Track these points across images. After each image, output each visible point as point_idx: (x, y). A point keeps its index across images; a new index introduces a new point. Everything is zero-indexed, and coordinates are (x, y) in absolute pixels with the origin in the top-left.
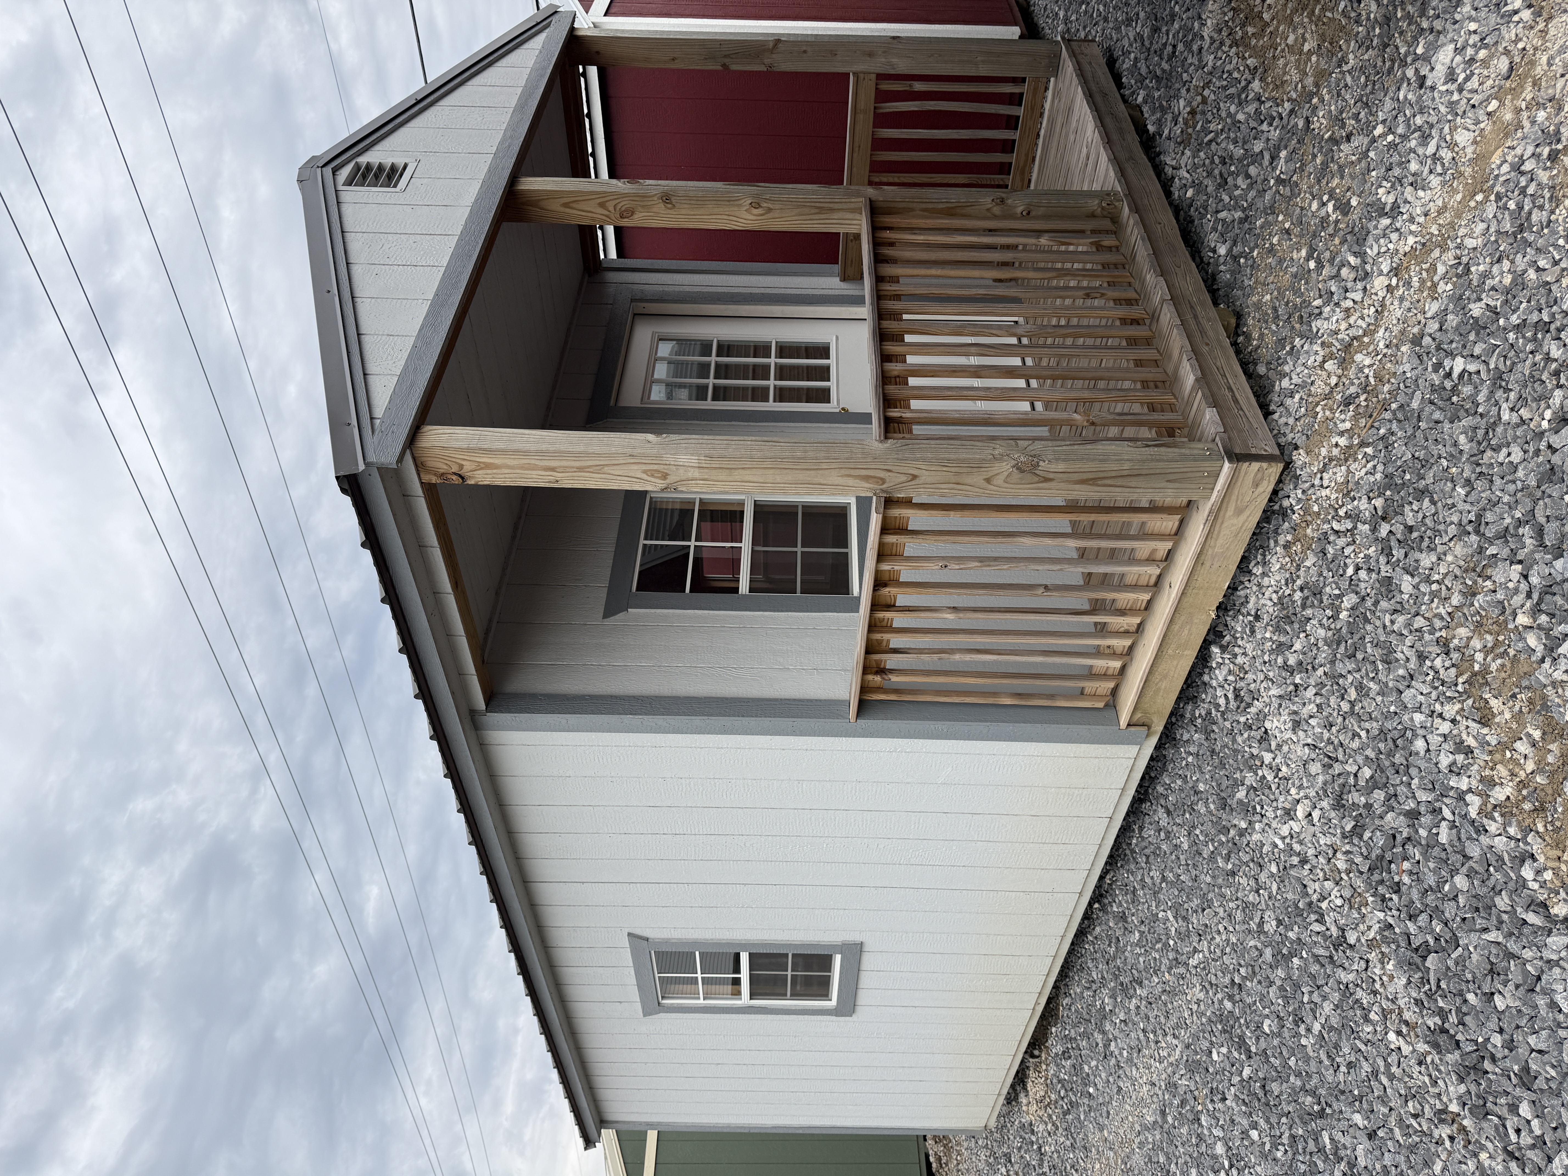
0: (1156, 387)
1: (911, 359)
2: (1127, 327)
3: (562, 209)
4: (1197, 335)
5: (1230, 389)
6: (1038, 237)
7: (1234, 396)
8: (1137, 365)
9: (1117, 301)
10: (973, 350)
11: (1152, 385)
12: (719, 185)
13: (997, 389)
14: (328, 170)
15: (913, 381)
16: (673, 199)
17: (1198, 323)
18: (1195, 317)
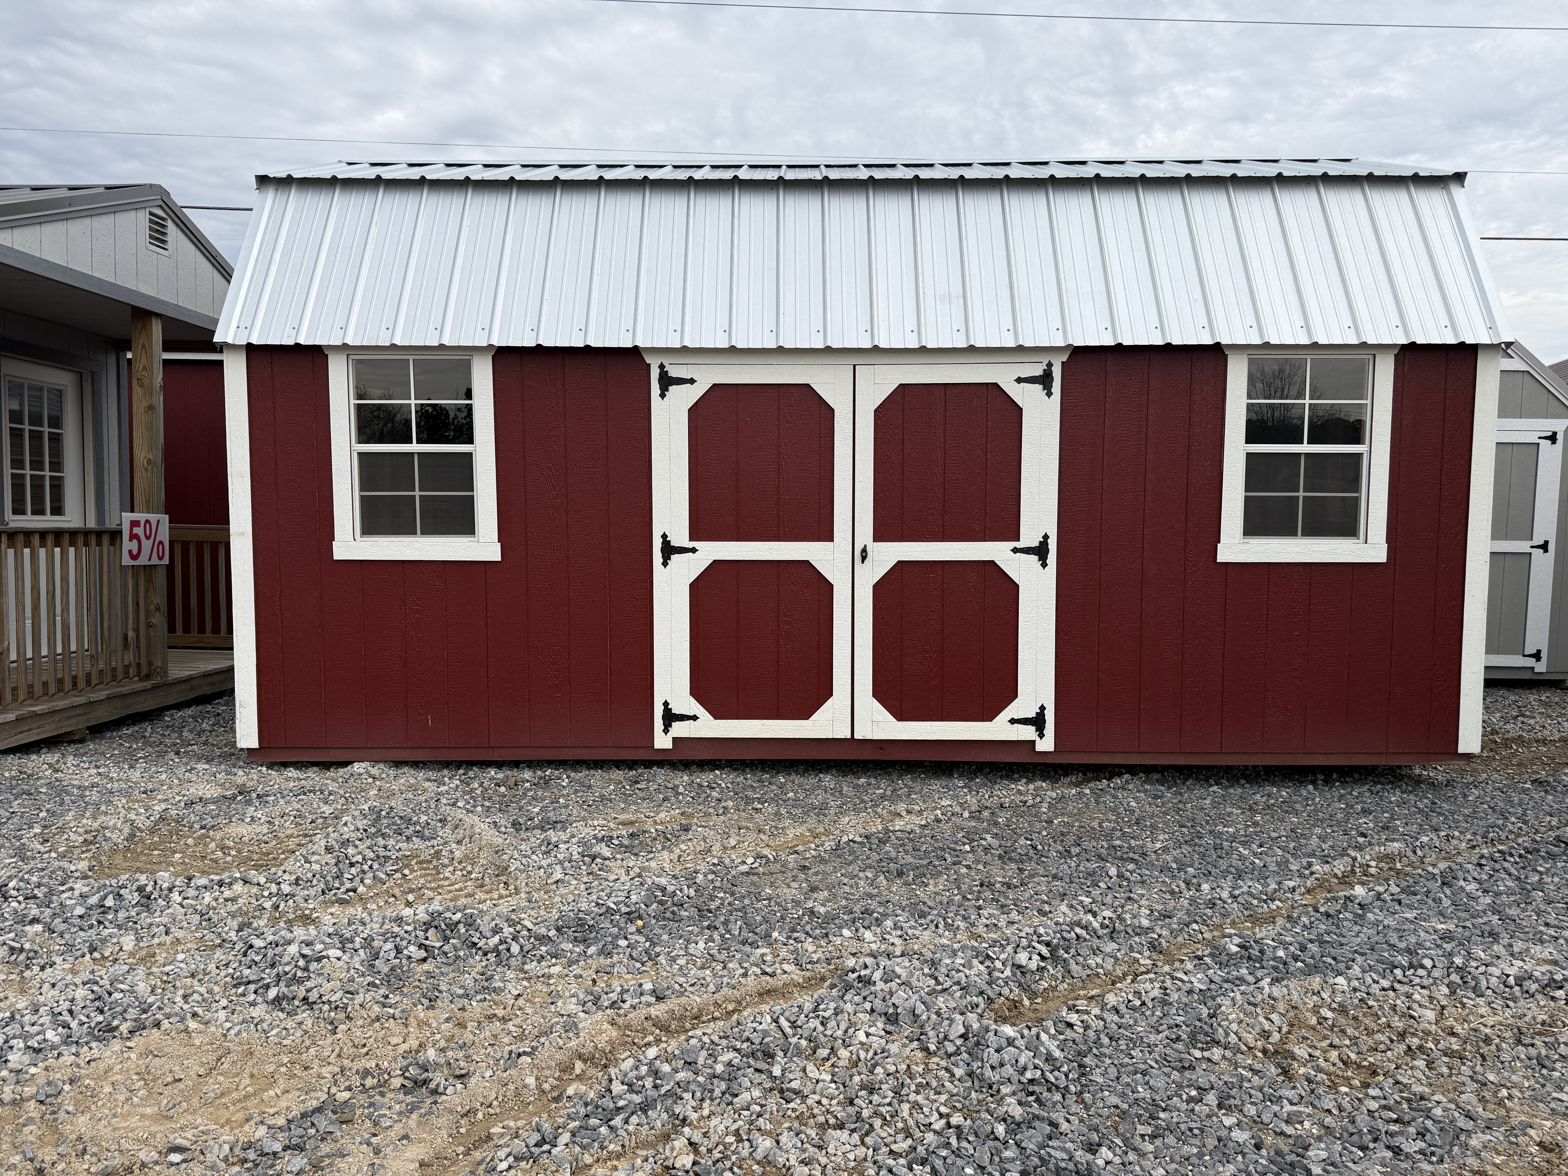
0: (29, 693)
1: (42, 552)
2: (70, 680)
3: (141, 343)
4: (66, 715)
5: (29, 730)
6: (133, 630)
7: (24, 732)
8: (44, 683)
9: (89, 675)
10: (51, 587)
11: (31, 690)
12: (162, 440)
13: (24, 598)
14: (161, 203)
15: (27, 551)
16: (150, 412)
17: (74, 716)
18: (79, 715)
